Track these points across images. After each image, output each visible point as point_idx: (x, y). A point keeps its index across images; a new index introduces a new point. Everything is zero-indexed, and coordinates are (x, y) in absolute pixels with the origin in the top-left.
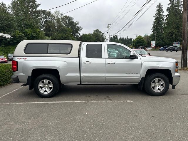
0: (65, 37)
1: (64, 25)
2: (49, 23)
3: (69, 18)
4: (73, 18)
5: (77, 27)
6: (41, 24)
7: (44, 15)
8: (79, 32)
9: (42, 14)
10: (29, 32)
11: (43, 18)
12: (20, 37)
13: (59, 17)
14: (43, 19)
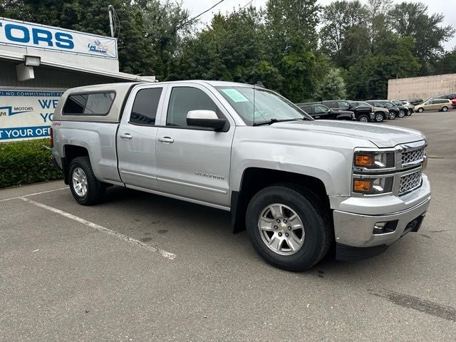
0: (388, 64)
1: (394, 31)
2: (353, 31)
3: (411, 9)
4: (426, 6)
5: (437, 28)
6: (333, 38)
7: (343, 15)
8: (442, 43)
9: (336, 12)
10: (290, 62)
11: (338, 21)
12: (268, 74)
13: (380, 10)
14: (337, 25)
